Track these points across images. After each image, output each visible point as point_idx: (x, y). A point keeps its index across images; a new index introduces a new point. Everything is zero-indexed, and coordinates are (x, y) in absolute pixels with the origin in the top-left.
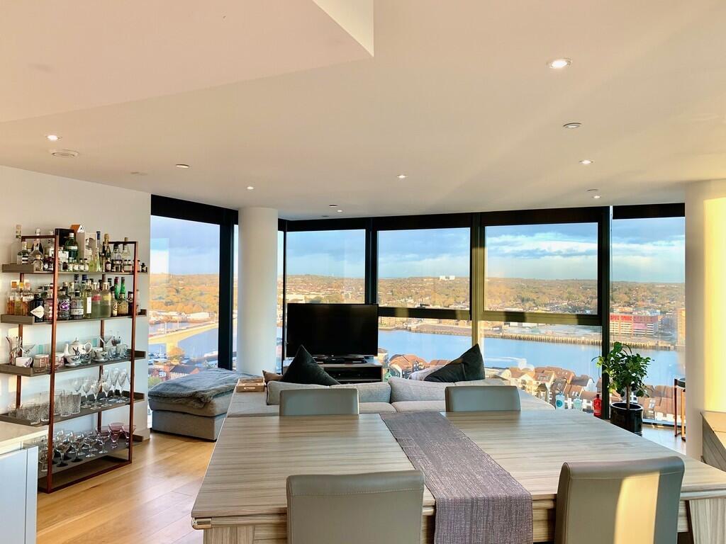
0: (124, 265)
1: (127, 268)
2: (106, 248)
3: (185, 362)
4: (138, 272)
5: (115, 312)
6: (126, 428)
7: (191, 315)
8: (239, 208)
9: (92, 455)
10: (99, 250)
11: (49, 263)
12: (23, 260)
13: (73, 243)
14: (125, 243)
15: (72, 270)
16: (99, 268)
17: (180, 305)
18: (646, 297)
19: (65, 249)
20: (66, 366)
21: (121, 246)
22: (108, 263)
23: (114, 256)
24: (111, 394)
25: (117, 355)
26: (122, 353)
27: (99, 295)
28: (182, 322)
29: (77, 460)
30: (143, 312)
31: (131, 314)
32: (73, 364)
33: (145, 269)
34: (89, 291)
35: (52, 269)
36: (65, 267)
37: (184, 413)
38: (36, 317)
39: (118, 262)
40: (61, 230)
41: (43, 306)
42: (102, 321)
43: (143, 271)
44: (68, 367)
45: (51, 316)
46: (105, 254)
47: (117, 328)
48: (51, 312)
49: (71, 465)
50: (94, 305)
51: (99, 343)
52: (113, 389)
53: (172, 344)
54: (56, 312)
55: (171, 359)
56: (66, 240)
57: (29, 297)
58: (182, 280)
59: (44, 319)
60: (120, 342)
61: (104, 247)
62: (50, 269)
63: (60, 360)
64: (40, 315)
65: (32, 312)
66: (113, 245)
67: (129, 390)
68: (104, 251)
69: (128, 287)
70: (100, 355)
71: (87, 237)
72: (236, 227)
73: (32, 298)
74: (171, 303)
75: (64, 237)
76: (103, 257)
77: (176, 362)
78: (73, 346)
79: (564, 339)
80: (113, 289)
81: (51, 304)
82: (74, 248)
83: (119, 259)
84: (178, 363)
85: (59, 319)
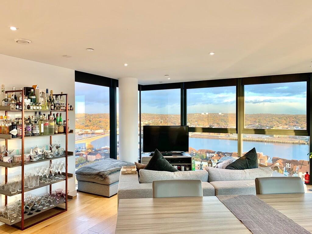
0: (61, 106)
1: (62, 108)
2: (51, 97)
3: (94, 150)
4: (68, 110)
5: (57, 132)
6: (64, 192)
7: (96, 131)
8: (119, 79)
9: (46, 208)
10: (47, 98)
11: (19, 105)
12: (5, 104)
13: (33, 94)
14: (61, 95)
15: (32, 109)
16: (47, 108)
17: (91, 127)
18: (294, 121)
19: (28, 98)
20: (31, 161)
21: (59, 97)
22: (52, 105)
23: (56, 102)
24: (56, 174)
25: (58, 154)
26: (61, 153)
27: (48, 122)
28: (92, 134)
29: (38, 211)
30: (71, 131)
31: (65, 132)
32: (35, 160)
33: (72, 108)
34: (42, 120)
35: (21, 108)
36: (29, 107)
37: (94, 183)
38: (12, 135)
39: (57, 105)
40: (27, 88)
41: (17, 129)
42: (50, 136)
43: (71, 110)
44: (32, 162)
45: (21, 134)
46: (51, 101)
47: (58, 140)
48: (21, 132)
49: (35, 214)
50: (45, 128)
51: (49, 148)
52: (57, 172)
53: (88, 143)
54: (24, 132)
55: (88, 149)
56: (29, 93)
57: (9, 124)
58: (92, 116)
59: (17, 136)
60: (60, 147)
61: (50, 97)
62: (20, 108)
63: (27, 158)
64: (15, 134)
65: (10, 132)
66: (55, 96)
67: (65, 172)
68: (50, 99)
69: (63, 118)
70: (49, 155)
71: (41, 91)
72: (117, 88)
73: (11, 124)
74: (87, 126)
75: (28, 92)
76: (49, 102)
77: (90, 151)
78: (34, 150)
79: (257, 140)
80: (55, 119)
81: (21, 128)
82: (34, 97)
83: (58, 103)
84: (91, 151)
85: (26, 136)
